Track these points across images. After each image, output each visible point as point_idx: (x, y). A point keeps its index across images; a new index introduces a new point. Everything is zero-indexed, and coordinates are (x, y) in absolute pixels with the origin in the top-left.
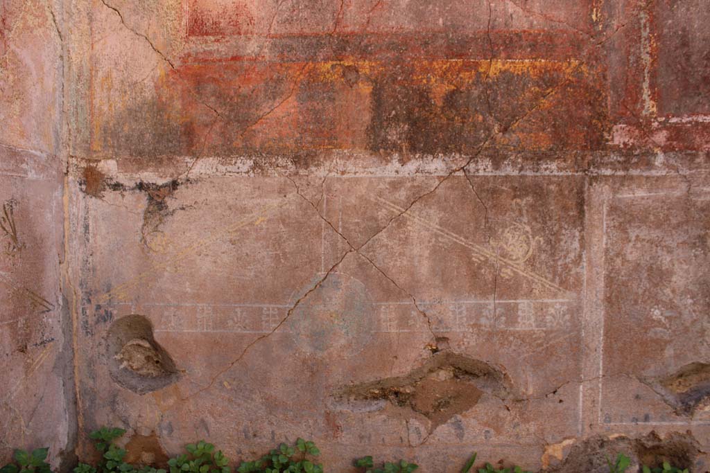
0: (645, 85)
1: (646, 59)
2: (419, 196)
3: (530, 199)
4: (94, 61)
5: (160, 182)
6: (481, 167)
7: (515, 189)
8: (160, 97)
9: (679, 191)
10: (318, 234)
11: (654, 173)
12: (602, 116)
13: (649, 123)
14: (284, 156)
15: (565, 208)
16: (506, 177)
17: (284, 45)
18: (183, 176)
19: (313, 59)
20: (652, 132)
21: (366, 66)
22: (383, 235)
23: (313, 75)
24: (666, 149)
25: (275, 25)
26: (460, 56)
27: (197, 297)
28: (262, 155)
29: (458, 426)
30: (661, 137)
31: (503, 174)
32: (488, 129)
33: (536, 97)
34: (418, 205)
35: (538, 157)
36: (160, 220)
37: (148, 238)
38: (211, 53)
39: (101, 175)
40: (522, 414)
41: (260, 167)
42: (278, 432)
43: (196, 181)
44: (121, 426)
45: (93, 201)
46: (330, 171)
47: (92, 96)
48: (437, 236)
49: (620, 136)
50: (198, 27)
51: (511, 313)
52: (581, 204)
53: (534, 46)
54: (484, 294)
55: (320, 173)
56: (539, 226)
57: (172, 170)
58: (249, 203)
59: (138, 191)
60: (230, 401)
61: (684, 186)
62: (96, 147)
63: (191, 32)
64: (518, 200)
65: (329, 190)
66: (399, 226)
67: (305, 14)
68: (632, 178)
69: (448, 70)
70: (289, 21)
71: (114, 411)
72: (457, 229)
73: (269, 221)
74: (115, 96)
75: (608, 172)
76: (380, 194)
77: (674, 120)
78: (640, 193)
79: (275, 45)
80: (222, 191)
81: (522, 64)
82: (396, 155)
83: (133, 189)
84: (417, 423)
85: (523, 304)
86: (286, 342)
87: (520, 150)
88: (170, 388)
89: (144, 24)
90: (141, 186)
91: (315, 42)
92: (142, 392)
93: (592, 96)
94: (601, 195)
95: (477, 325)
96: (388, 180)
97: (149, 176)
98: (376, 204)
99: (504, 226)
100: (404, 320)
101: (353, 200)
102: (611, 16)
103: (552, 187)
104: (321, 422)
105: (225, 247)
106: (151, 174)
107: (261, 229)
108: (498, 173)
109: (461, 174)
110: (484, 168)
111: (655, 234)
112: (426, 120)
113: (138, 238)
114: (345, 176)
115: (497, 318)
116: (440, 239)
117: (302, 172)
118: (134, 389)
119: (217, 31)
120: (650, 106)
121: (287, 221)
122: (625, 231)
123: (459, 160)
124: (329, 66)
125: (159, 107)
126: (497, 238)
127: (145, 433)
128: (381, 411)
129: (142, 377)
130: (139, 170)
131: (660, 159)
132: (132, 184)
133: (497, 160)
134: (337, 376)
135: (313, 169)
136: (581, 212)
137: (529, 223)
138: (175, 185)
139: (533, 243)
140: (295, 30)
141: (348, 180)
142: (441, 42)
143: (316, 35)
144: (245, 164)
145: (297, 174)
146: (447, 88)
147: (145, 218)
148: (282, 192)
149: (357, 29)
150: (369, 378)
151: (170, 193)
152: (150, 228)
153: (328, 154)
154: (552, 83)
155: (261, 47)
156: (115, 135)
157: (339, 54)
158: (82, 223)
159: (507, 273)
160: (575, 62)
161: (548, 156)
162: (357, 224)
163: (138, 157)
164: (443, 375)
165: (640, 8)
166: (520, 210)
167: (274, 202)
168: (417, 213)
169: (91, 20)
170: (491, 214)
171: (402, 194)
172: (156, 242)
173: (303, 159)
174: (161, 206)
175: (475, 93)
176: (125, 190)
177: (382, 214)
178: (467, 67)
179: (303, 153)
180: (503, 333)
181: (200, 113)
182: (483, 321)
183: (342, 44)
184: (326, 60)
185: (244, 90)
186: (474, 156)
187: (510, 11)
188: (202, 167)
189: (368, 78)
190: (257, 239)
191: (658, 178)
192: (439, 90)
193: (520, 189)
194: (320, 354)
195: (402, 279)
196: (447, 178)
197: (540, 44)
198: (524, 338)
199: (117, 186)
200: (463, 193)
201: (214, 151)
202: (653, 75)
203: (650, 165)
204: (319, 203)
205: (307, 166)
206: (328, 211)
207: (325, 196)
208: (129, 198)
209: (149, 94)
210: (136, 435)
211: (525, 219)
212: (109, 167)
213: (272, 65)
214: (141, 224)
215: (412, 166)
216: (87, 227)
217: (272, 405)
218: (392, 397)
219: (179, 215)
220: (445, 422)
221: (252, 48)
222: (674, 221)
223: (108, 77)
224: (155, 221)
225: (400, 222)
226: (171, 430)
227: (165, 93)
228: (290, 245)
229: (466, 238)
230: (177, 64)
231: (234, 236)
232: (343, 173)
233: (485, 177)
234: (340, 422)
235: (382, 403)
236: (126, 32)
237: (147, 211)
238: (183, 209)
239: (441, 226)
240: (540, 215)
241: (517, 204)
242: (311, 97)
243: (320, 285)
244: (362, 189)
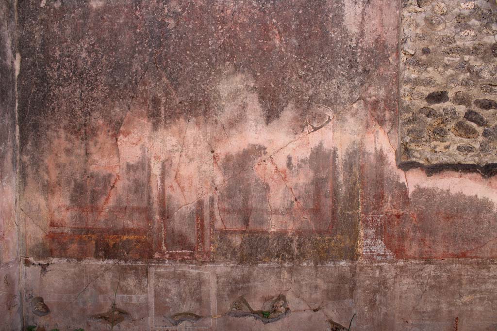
0: (163, 243)
1: (163, 236)
2: (107, 269)
3: (134, 271)
4: (26, 232)
5: (45, 264)
6: (122, 263)
7: (130, 268)
8: (43, 242)
9: (172, 270)
10: (84, 277)
11: (166, 265)
12: (152, 250)
13: (164, 252)
14: (75, 258)
15: (143, 273)
17: (74, 230)
18: (50, 262)
19: (81, 234)
20: (165, 255)
21: (94, 237)
22: (99, 278)
23: (81, 238)
24: (169, 259)
25: (71, 225)
26: (116, 234)
27: (55, 292)
28: (69, 258)
29: (119, 326)
30: (167, 256)
31: (127, 264)
32: (124, 253)
33: (135, 245)
34: (107, 271)
35: (136, 260)
36: (45, 273)
37: (42, 278)
38: (55, 231)
39: (29, 261)
40: (135, 324)
41: (69, 261)
42: (75, 327)
43: (53, 264)
44: (35, 325)
45: (27, 268)
46: (86, 262)
47: (26, 241)
48: (112, 279)
49: (157, 255)
50: (52, 224)
51: (131, 299)
52: (147, 272)
53: (135, 232)
54: (124, 294)
55: (83, 263)
56: (137, 277)
57: (47, 261)
58: (66, 270)
59: (39, 266)
60: (63, 318)
61: (174, 268)
62: (28, 254)
63: (51, 226)
65: (86, 267)
66: (103, 276)
67: (79, 222)
68: (160, 266)
69: (114, 238)
70: (75, 224)
71: (33, 321)
72: (116, 277)
73: (72, 274)
74: (32, 241)
75: (154, 265)
76: (98, 268)
77: (171, 252)
78: (162, 270)
79: (71, 230)
80: (60, 266)
81: (132, 237)
82: (101, 259)
84: (109, 325)
85: (133, 296)
86: (76, 303)
87: (131, 258)
88: (48, 315)
89: (39, 223)
90: (40, 264)
91: (82, 230)
92: (41, 316)
93: (149, 245)
94: (152, 270)
95: (122, 301)
96: (100, 265)
97: (42, 262)
98: (97, 271)
99: (128, 277)
100: (105, 299)
101: (91, 270)
102: (154, 225)
103: (140, 268)
104: (86, 324)
105: (61, 280)
107: (70, 276)
109: (117, 264)
110: (123, 263)
111: (166, 280)
112: (108, 251)
113: (39, 277)
115: (127, 300)
117: (79, 262)
118: (39, 315)
119: (57, 226)
120: (164, 248)
121: (76, 274)
122: (159, 279)
123: (117, 261)
124: (85, 236)
125: (43, 244)
126: (127, 280)
127: (41, 327)
128: (100, 321)
129: (41, 312)
130: (39, 260)
131: (167, 262)
132: (37, 264)
133: (126, 261)
134: (89, 313)
136: (147, 274)
137: (134, 277)
138: (48, 264)
139: (135, 281)
140: (76, 227)
141: (90, 265)
142: (112, 231)
143: (81, 228)
144: (65, 260)
146: (113, 243)
148: (74, 267)
149: (91, 227)
150: (97, 313)
151: (47, 266)
152: (42, 275)
153: (85, 258)
154: (139, 242)
155: (68, 230)
156: (33, 251)
157: (87, 233)
158: (25, 273)
159: (129, 289)
160: (145, 237)
161: (139, 260)
162: (93, 275)
163: (39, 257)
164: (116, 313)
165: (162, 223)
166: (132, 274)
167: (73, 270)
168: (107, 273)
169: (25, 221)
170: (125, 274)
171: (103, 269)
172: (44, 279)
173: (79, 259)
174: (45, 269)
175: (120, 244)
177: (98, 273)
178: (118, 237)
179: (79, 258)
180: (129, 303)
181: (54, 246)
182: (124, 300)
183: (88, 231)
184: (84, 235)
185: (65, 241)
186: (120, 260)
187: (129, 223)
188: (55, 260)
189: (94, 240)
190: (69, 278)
191: (167, 266)
192: (112, 243)
193: (132, 268)
194: (85, 307)
195: (104, 289)
196: (114, 265)
197: (136, 232)
198: (134, 305)
199: (33, 264)
200: (118, 269)
201: (57, 256)
202: (165, 240)
203: (164, 263)
205: (80, 261)
206: (86, 272)
207: (85, 269)
208: (37, 267)
209: (41, 241)
210: (39, 327)
212: (31, 259)
213: (71, 235)
214: (40, 274)
215: (105, 262)
216: (26, 274)
217: (73, 319)
218: (103, 318)
219: (50, 272)
220: (115, 325)
221: (66, 231)
222: (171, 277)
223: (30, 236)
224: (43, 273)
226: (48, 326)
227: (45, 241)
228: (77, 280)
229: (119, 280)
230: (48, 233)
231: (63, 278)
232: (89, 263)
233: (123, 265)
234: (90, 324)
235: (101, 320)
236: (34, 225)
237: (41, 271)
239: (113, 277)
240: (137, 275)
241: (131, 272)
242: (81, 244)
243: (84, 290)
244: (93, 267)
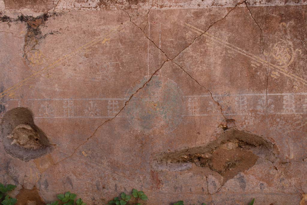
2: (214, 22)
3: (292, 22)
5: (35, 15)
7: (281, 15)
10: (145, 49)
16: (276, 7)
18: (51, 11)
22: (189, 49)
27: (63, 94)
29: (241, 179)
31: (273, 5)
34: (213, 28)
36: (36, 41)
37: (28, 55)
40: (286, 173)
41: (105, 4)
42: (119, 185)
43: (61, 14)
44: (13, 183)
46: (153, 5)
48: (226, 49)
51: (278, 103)
54: (259, 89)
55: (145, 7)
56: (299, 41)
57: (43, 7)
58: (97, 29)
59: (20, 22)
60: (86, 164)
64: (284, 24)
65: (152, 19)
66: (200, 43)
71: (8, 173)
72: (240, 44)
73: (111, 40)
76: (187, 21)
80: (78, 20)
83: (17, 20)
84: (213, 178)
85: (287, 96)
86: (124, 123)
88: (46, 157)
90: (22, 18)
92: (27, 160)
95: (254, 111)
96: (192, 11)
97: (27, 11)
98: (185, 28)
99: (274, 42)
100: (204, 108)
101: (169, 25)
104: (148, 178)
105: (81, 60)
106: (29, 10)
107: (106, 46)
108: (270, 4)
109: (243, 5)
113: (21, 55)
114: (163, 9)
115: (268, 106)
116: (229, 51)
117: (133, 6)
118: (21, 157)
121: (124, 41)
126: (268, 51)
127: (30, 187)
128: (189, 170)
129: (27, 150)
130: (20, 6)
132: (16, 17)
134: (159, 146)
135: (141, 4)
137: (292, 39)
138: (45, 17)
139: (294, 54)
141: (165, 11)
144: (94, 2)
145: (130, 8)
147: (26, 41)
148: (120, 20)
150: (181, 147)
151: (43, 23)
152: (29, 48)
159: (275, 75)
162: (172, 42)
164: (231, 146)
166: (285, 31)
167: (114, 28)
168: (213, 33)
170: (264, 34)
171: (202, 21)
172: (34, 57)
174: (37, 32)
176: (11, 21)
177: (188, 35)
180: (273, 116)
182: (259, 108)
188: (64, 4)
190: (103, 54)
193: (285, 15)
194: (147, 132)
195: (203, 80)
196: (234, 8)
198: (287, 119)
199: (5, 19)
200: (245, 19)
204: (145, 28)
205: (136, 2)
206: (152, 33)
207: (149, 23)
208: (14, 27)
210: (23, 188)
211: (289, 37)
214: (23, 44)
217: (115, 167)
218: (196, 160)
219: (49, 38)
220: (232, 177)
224: (33, 42)
225: (201, 40)
226: (47, 185)
228: (126, 57)
229: (247, 50)
231: (87, 52)
232: (162, 7)
233: (261, 7)
234: (161, 178)
235: (190, 165)
237: (27, 36)
238: (52, 34)
239: (229, 42)
240: (299, 34)
241: (283, 26)
243: (146, 84)
244: (174, 18)
